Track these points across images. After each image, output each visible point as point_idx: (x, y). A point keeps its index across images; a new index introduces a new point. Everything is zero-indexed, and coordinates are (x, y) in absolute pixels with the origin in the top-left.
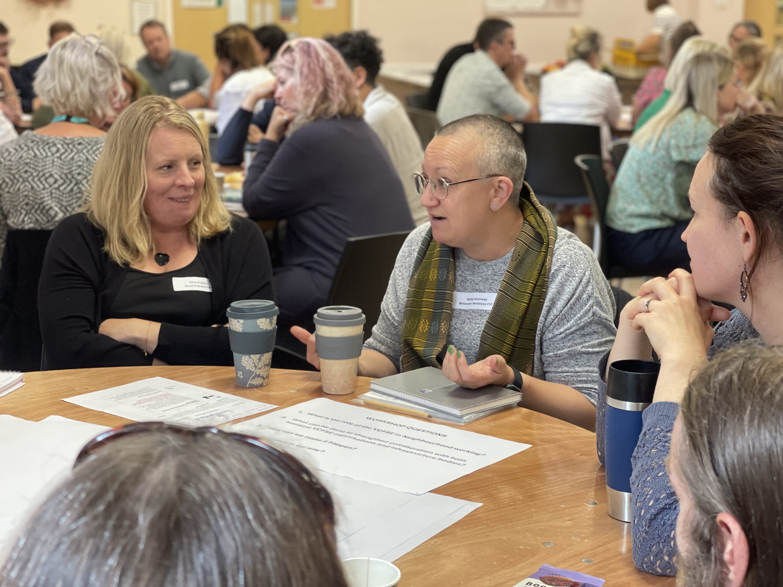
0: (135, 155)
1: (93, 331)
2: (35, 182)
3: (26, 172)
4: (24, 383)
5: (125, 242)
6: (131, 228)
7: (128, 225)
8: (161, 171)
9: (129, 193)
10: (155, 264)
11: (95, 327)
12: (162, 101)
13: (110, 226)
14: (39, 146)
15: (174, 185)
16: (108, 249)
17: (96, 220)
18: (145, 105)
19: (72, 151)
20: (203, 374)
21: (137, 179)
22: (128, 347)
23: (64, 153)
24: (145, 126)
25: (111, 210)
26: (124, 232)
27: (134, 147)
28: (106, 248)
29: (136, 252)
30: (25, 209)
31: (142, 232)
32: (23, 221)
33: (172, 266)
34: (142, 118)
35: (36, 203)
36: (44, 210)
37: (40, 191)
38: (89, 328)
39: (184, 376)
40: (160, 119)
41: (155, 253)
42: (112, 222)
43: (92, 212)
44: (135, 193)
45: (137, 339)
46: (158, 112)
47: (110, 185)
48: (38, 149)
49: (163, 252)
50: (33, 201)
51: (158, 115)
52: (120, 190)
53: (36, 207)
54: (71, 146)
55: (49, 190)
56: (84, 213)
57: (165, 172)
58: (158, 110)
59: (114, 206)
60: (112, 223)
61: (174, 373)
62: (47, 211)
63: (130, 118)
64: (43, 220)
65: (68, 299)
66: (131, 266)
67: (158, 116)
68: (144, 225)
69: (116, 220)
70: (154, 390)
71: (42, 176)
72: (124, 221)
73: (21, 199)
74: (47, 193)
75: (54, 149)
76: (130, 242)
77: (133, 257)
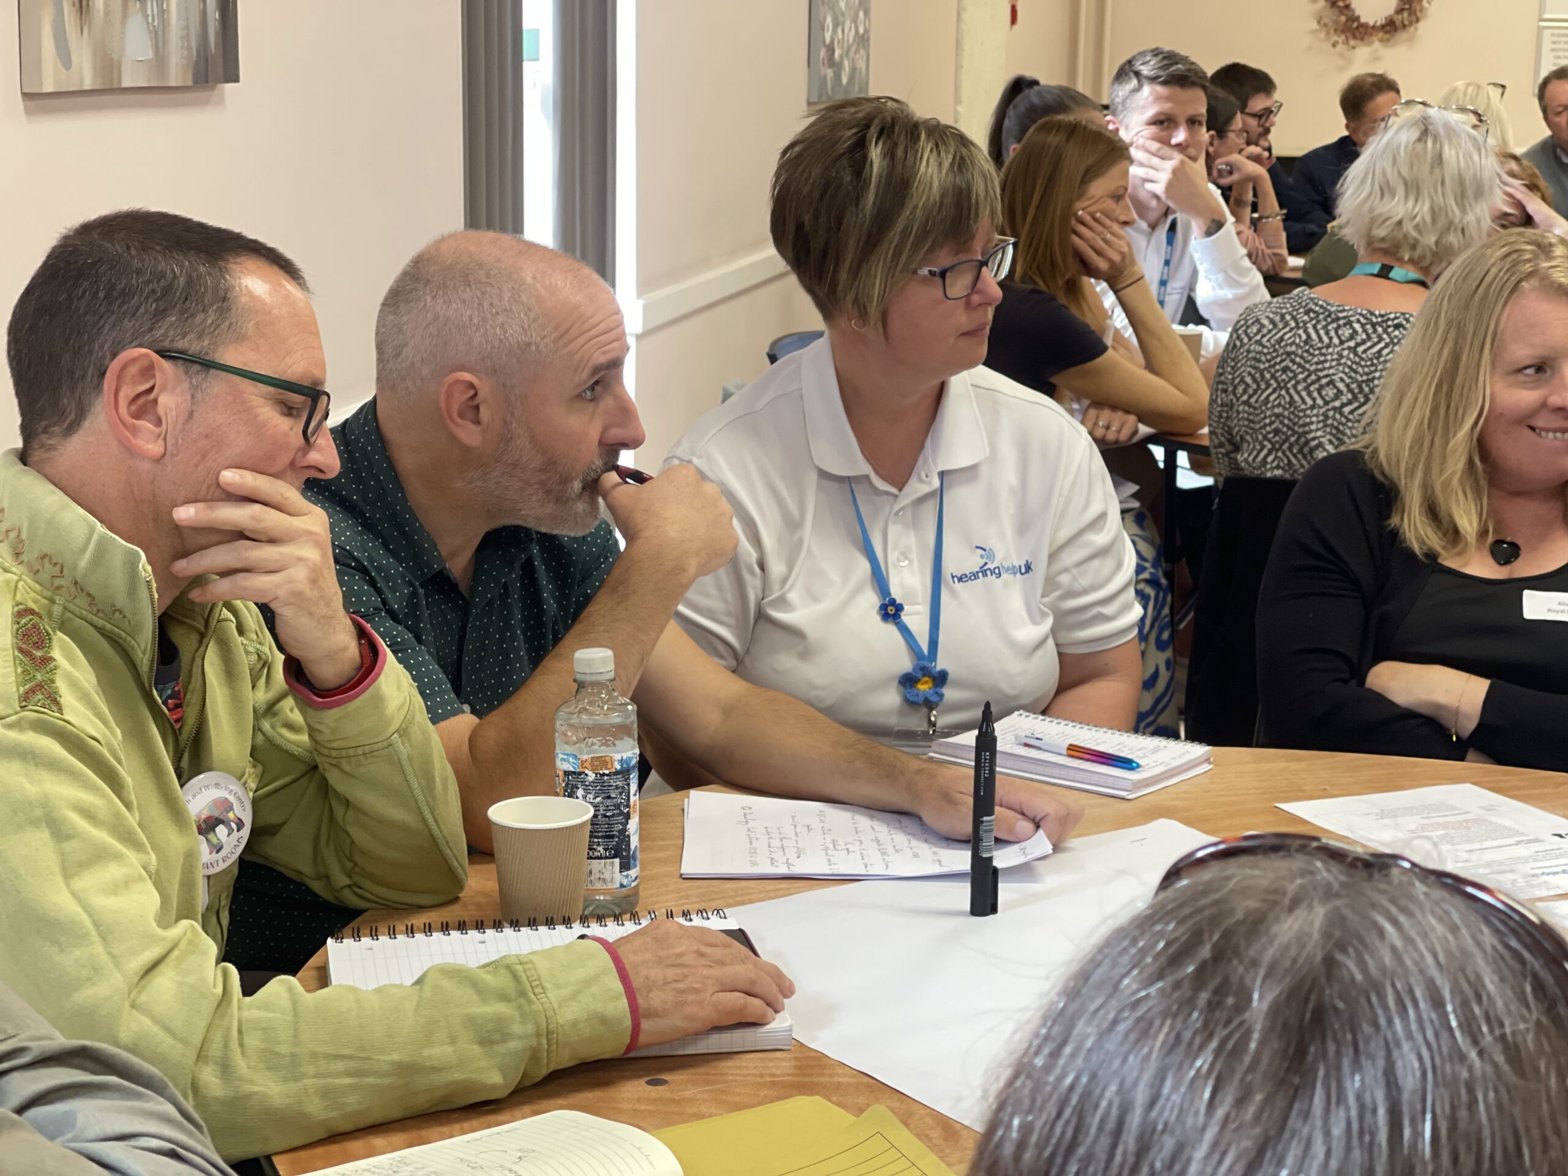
0: (1472, 344)
1: (1354, 682)
2: (1298, 393)
3: (1285, 370)
4: (1210, 767)
5: (1433, 512)
6: (1446, 485)
7: (1443, 478)
8: (1521, 377)
9: (1452, 417)
10: (1491, 561)
11: (1360, 675)
12: (1540, 239)
13: (1406, 478)
14: (1318, 322)
15: (1544, 405)
16: (1398, 525)
17: (1381, 465)
18: (1503, 246)
19: (1381, 339)
20: (1562, 789)
21: (1470, 390)
22: (1419, 721)
23: (1363, 342)
24: (1499, 286)
25: (1411, 448)
26: (1433, 492)
27: (1470, 328)
28: (1394, 521)
29: (1453, 535)
30: (1270, 441)
31: (1469, 495)
32: (1264, 461)
33: (1523, 568)
34: (1494, 270)
35: (1295, 432)
36: (1305, 448)
37: (1304, 410)
38: (1347, 676)
39: (1519, 788)
40: (1530, 275)
41: (1490, 539)
42: (1410, 472)
43: (1376, 451)
44: (1463, 417)
45: (1439, 707)
46: (1529, 261)
47: (1416, 399)
48: (1314, 327)
49: (1509, 539)
50: (1289, 428)
51: (1528, 265)
52: (1435, 410)
53: (1293, 439)
54: (1380, 330)
55: (1322, 411)
56: (1360, 452)
57: (1528, 379)
58: (1528, 256)
59: (1418, 440)
60: (1412, 473)
61: (1500, 781)
62: (1311, 451)
63: (1472, 270)
64: (1302, 466)
65: (1311, 615)
66: (1440, 561)
67: (1528, 267)
68: (1476, 481)
69: (1421, 467)
70: (1455, 809)
71: (1313, 383)
72: (1435, 470)
73: (1267, 421)
74: (1317, 416)
75: (1346, 332)
76: (1443, 514)
77: (1448, 542)
